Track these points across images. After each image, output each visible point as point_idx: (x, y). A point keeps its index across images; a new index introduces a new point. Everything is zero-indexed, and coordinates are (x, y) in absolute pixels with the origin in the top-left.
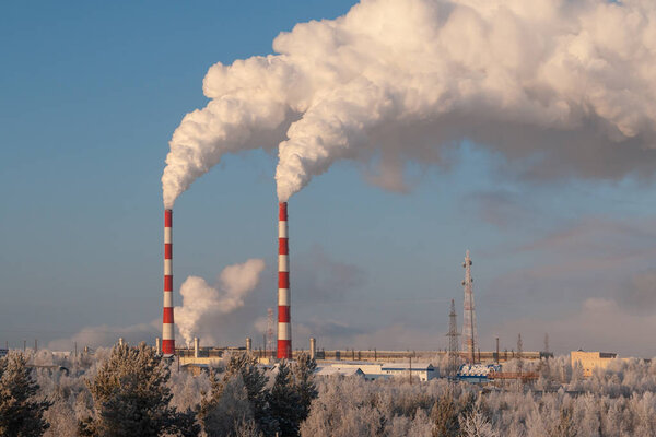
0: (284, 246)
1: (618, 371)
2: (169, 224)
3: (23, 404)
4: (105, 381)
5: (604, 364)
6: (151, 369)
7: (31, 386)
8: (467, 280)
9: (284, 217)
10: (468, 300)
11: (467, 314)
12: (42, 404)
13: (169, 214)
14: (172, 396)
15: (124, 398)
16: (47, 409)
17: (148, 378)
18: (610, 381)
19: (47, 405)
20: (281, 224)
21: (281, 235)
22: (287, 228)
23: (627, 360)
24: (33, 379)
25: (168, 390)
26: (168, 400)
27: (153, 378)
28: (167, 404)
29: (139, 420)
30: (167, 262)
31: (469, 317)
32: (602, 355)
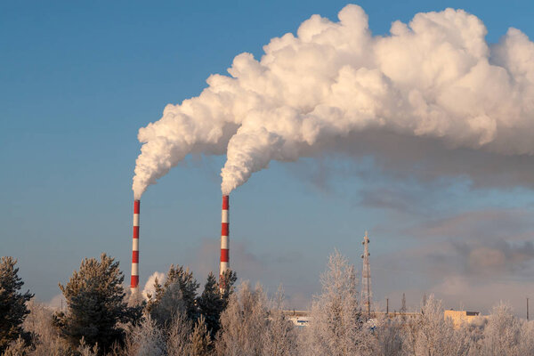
0: (226, 229)
1: (480, 324)
2: (138, 211)
3: (10, 296)
4: (75, 286)
5: (470, 319)
6: (109, 274)
7: (17, 282)
8: (365, 254)
9: (227, 207)
10: (366, 269)
11: (365, 281)
12: (25, 296)
13: (138, 204)
14: (124, 295)
15: (88, 295)
16: (29, 300)
17: (107, 280)
18: (473, 332)
19: (28, 297)
20: (224, 212)
21: (224, 220)
22: (228, 215)
23: (487, 317)
24: (19, 277)
25: (121, 289)
26: (122, 297)
27: (111, 279)
28: (120, 300)
29: (98, 310)
30: (135, 240)
31: (366, 283)
32: (468, 314)
